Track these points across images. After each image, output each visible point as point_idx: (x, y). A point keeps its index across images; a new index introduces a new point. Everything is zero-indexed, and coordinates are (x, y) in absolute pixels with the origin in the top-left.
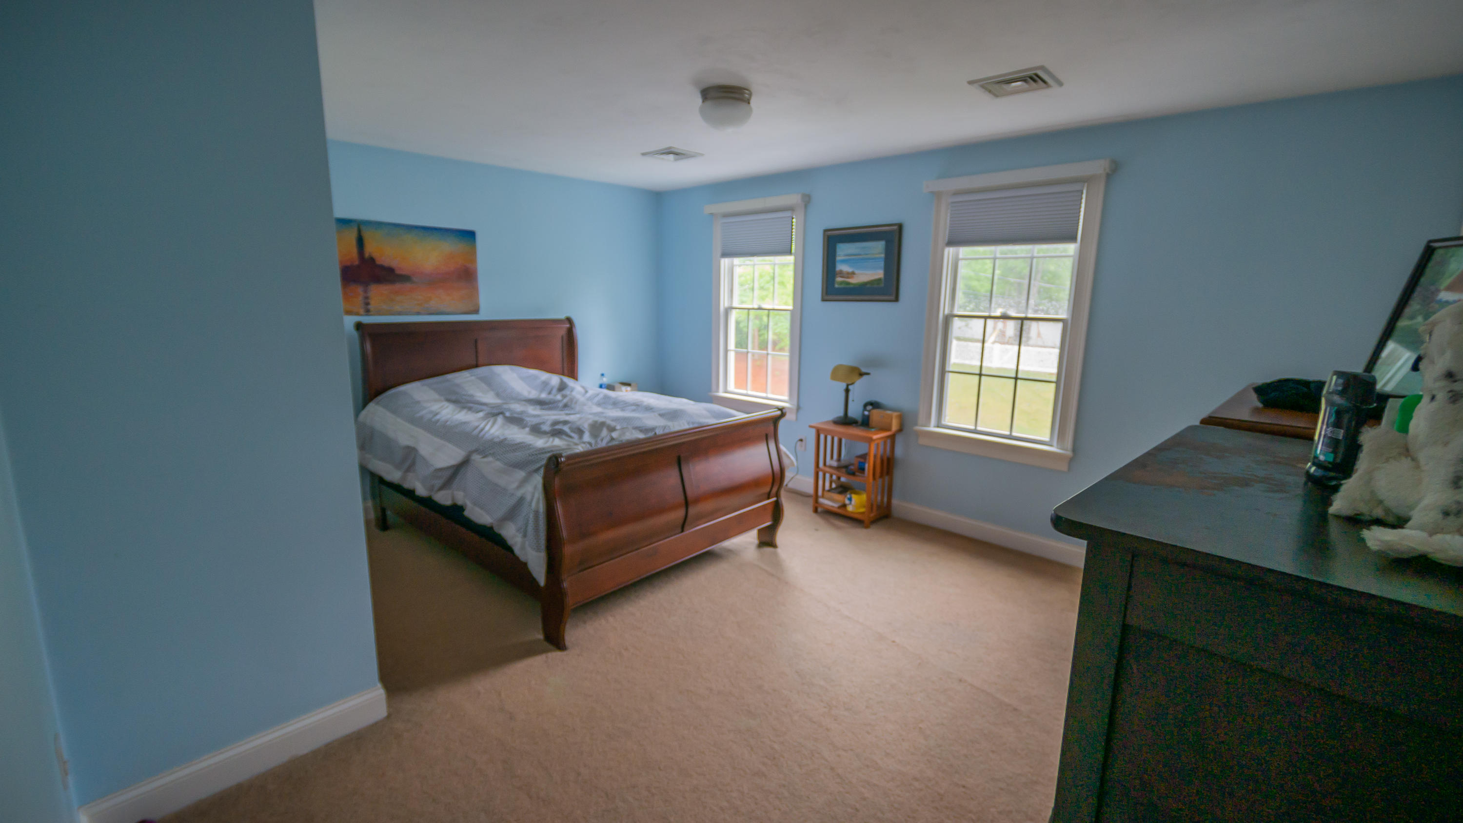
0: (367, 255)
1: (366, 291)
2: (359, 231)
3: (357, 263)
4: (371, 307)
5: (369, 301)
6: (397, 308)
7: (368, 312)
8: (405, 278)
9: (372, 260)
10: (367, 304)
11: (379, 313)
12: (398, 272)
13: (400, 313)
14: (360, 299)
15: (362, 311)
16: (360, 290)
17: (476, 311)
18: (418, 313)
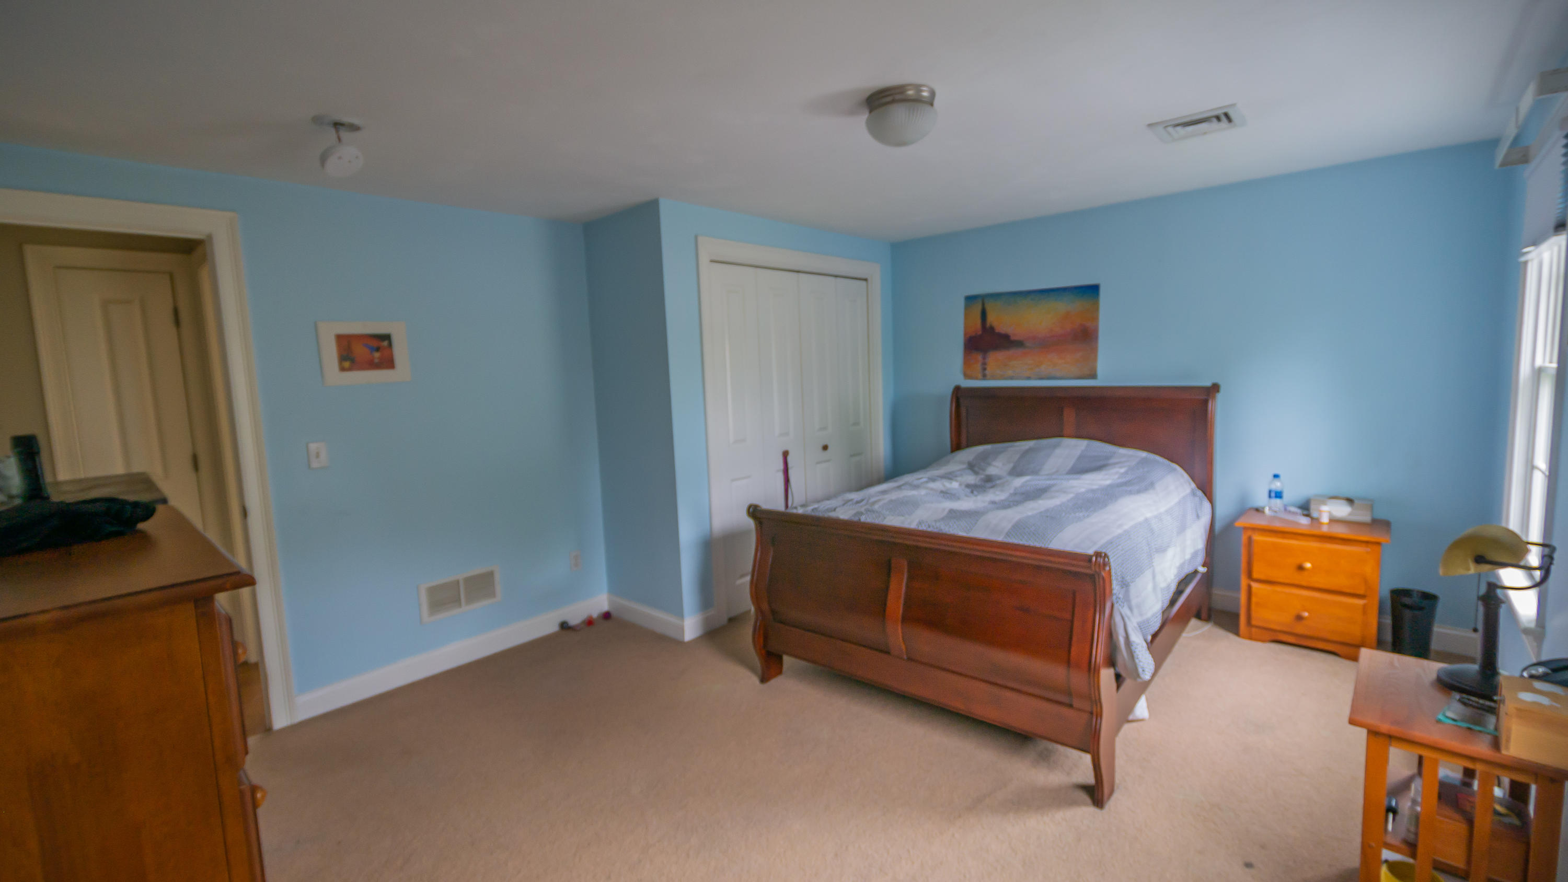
0: (988, 325)
1: (984, 358)
2: (983, 304)
3: (980, 333)
4: (987, 372)
5: (986, 366)
6: (1010, 373)
7: (984, 377)
8: (1019, 344)
9: (992, 328)
10: (985, 369)
11: (994, 378)
12: (1013, 338)
13: (1012, 378)
14: (979, 367)
15: (980, 376)
16: (980, 357)
17: (1093, 376)
18: (1029, 378)
